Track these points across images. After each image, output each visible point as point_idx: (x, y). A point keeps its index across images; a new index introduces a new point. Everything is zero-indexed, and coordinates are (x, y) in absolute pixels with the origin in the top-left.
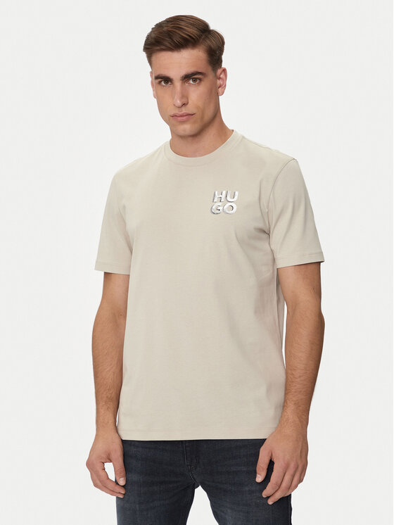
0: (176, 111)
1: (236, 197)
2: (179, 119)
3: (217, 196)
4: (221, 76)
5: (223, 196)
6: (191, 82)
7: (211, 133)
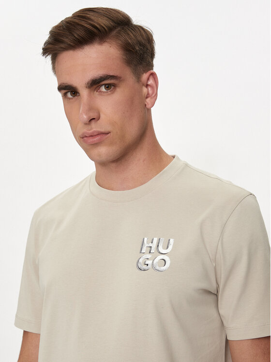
1: (170, 247)
2: (90, 140)
3: (146, 245)
4: (149, 83)
5: (154, 245)
6: (103, 89)
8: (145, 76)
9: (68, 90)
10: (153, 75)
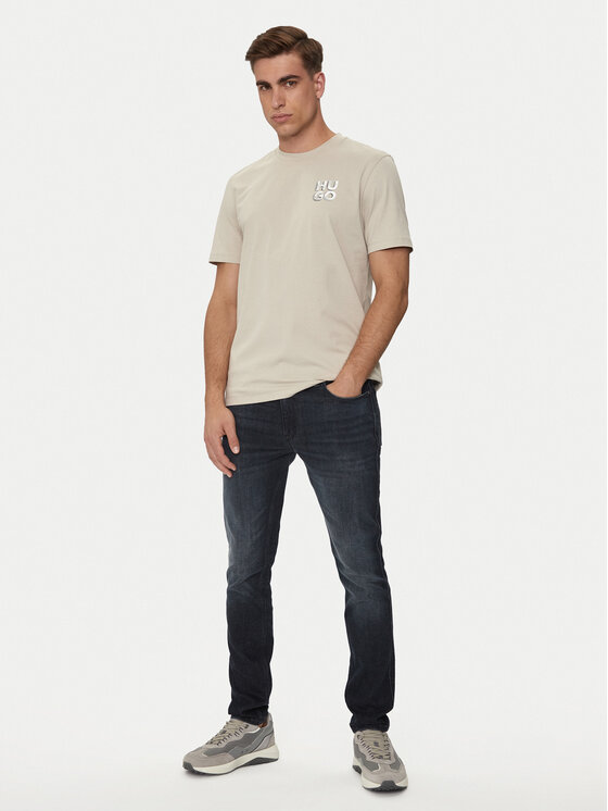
0: (276, 113)
1: (336, 187)
2: (279, 120)
3: (319, 185)
4: (319, 80)
5: (325, 185)
6: (288, 85)
7: (312, 131)
8: (316, 76)
9: (264, 85)
10: (322, 74)
